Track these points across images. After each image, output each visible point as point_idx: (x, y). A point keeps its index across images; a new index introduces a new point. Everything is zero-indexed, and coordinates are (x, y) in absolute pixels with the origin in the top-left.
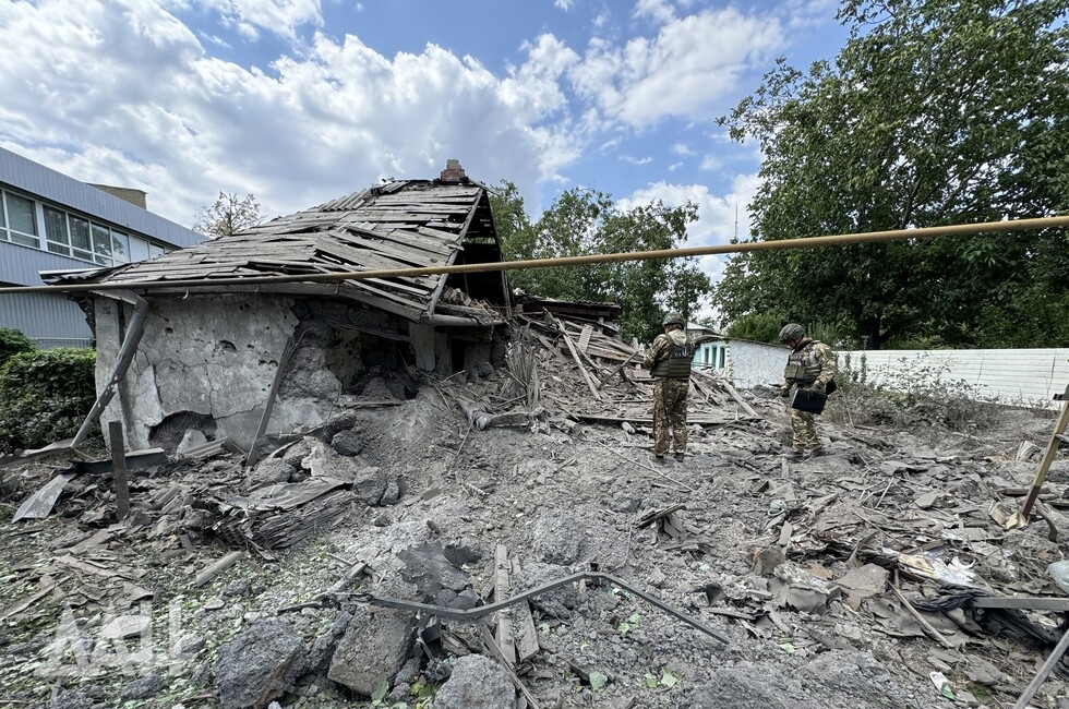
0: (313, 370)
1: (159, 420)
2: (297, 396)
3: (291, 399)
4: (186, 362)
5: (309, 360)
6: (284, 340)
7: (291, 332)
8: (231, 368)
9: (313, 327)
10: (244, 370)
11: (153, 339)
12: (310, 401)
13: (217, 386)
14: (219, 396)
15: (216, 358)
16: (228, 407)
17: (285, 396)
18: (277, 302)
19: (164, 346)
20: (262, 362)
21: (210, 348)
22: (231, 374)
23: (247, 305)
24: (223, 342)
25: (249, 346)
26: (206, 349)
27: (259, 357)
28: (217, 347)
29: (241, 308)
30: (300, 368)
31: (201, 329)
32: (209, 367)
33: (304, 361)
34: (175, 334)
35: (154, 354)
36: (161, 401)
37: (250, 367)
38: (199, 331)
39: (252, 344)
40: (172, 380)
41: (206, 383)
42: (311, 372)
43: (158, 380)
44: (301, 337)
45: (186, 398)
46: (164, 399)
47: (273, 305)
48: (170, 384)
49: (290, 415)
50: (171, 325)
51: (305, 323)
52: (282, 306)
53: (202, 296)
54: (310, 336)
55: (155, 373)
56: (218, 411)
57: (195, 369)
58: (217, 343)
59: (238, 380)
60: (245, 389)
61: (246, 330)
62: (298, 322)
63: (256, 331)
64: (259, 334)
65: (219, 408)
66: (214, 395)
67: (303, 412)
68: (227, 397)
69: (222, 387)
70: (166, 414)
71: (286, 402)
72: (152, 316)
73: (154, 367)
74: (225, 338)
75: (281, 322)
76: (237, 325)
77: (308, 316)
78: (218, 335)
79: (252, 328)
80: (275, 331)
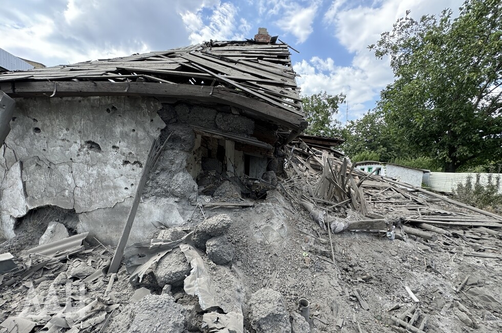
0: (175, 172)
1: (24, 213)
2: (158, 195)
3: (152, 198)
4: (52, 159)
5: (172, 162)
6: (148, 143)
7: (156, 135)
8: (95, 167)
9: (178, 131)
10: (108, 170)
11: (22, 137)
12: (172, 200)
13: (81, 183)
14: (82, 192)
15: (81, 157)
16: (91, 203)
17: (147, 195)
18: (144, 106)
19: (32, 145)
20: (126, 162)
21: (76, 147)
22: (95, 172)
23: (113, 108)
24: (89, 142)
25: (114, 147)
26: (71, 149)
27: (123, 158)
28: (82, 147)
29: (108, 110)
30: (163, 170)
31: (67, 129)
32: (74, 165)
33: (168, 163)
34: (42, 134)
35: (23, 152)
36: (26, 195)
37: (114, 167)
38: (65, 132)
39: (117, 145)
40: (37, 176)
41: (70, 180)
42: (172, 174)
43: (24, 176)
44: (166, 141)
45: (51, 193)
46: (29, 193)
47: (140, 108)
48: (36, 180)
49: (151, 213)
50: (39, 125)
51: (171, 127)
52: (148, 108)
53: (70, 99)
54: (175, 139)
55: (22, 169)
56: (81, 206)
57: (61, 167)
58: (83, 143)
59: (101, 178)
60: (108, 187)
61: (112, 132)
62: (164, 125)
63: (122, 133)
64: (124, 136)
65: (82, 204)
66: (77, 192)
67: (165, 211)
68: (90, 193)
69: (85, 184)
70: (31, 208)
71: (147, 201)
72: (21, 116)
73: (21, 163)
74: (90, 139)
75: (147, 125)
76: (103, 127)
77: (174, 120)
78: (85, 135)
79: (118, 130)
80: (141, 133)
